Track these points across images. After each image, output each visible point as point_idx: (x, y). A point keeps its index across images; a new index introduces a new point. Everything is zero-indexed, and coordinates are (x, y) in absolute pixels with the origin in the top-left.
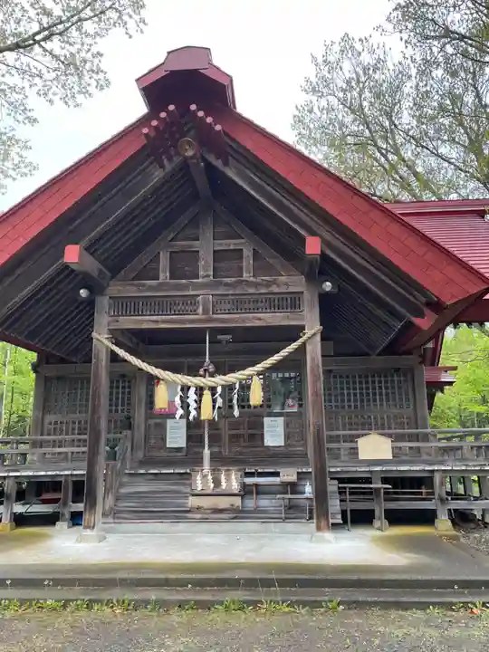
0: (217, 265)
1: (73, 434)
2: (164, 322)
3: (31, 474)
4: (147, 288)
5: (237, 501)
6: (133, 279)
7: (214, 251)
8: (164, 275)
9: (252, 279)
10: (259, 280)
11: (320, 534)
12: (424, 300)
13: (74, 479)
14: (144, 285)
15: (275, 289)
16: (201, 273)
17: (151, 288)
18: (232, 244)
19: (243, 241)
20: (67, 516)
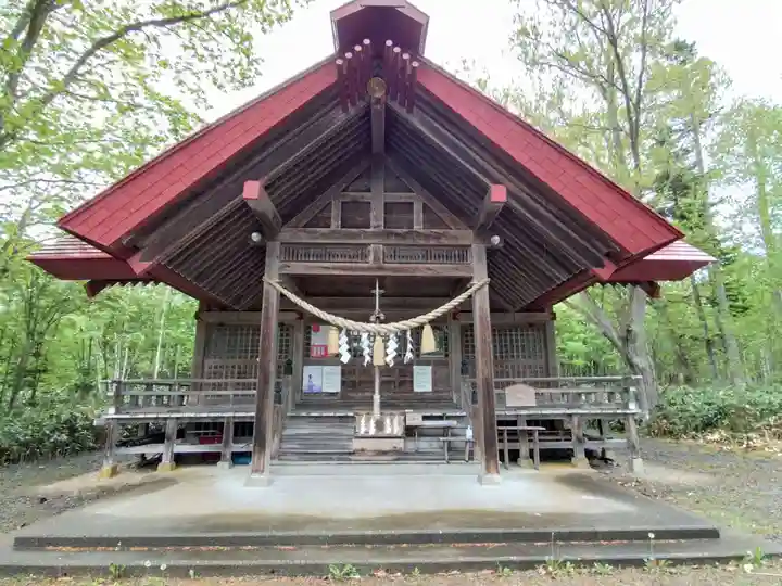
0: (388, 216)
1: (232, 377)
2: (334, 268)
3: (192, 415)
4: (319, 235)
5: (400, 444)
6: (305, 226)
7: (386, 203)
8: (335, 224)
9: (422, 231)
10: (427, 231)
11: (489, 476)
12: (605, 250)
13: (237, 420)
14: (316, 232)
15: (444, 241)
16: (373, 223)
17: (323, 235)
18: (402, 197)
19: (412, 194)
20: (229, 456)
